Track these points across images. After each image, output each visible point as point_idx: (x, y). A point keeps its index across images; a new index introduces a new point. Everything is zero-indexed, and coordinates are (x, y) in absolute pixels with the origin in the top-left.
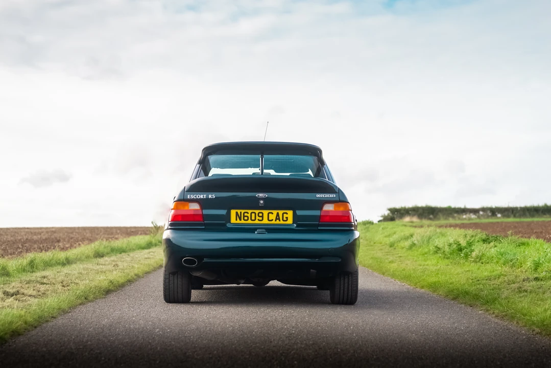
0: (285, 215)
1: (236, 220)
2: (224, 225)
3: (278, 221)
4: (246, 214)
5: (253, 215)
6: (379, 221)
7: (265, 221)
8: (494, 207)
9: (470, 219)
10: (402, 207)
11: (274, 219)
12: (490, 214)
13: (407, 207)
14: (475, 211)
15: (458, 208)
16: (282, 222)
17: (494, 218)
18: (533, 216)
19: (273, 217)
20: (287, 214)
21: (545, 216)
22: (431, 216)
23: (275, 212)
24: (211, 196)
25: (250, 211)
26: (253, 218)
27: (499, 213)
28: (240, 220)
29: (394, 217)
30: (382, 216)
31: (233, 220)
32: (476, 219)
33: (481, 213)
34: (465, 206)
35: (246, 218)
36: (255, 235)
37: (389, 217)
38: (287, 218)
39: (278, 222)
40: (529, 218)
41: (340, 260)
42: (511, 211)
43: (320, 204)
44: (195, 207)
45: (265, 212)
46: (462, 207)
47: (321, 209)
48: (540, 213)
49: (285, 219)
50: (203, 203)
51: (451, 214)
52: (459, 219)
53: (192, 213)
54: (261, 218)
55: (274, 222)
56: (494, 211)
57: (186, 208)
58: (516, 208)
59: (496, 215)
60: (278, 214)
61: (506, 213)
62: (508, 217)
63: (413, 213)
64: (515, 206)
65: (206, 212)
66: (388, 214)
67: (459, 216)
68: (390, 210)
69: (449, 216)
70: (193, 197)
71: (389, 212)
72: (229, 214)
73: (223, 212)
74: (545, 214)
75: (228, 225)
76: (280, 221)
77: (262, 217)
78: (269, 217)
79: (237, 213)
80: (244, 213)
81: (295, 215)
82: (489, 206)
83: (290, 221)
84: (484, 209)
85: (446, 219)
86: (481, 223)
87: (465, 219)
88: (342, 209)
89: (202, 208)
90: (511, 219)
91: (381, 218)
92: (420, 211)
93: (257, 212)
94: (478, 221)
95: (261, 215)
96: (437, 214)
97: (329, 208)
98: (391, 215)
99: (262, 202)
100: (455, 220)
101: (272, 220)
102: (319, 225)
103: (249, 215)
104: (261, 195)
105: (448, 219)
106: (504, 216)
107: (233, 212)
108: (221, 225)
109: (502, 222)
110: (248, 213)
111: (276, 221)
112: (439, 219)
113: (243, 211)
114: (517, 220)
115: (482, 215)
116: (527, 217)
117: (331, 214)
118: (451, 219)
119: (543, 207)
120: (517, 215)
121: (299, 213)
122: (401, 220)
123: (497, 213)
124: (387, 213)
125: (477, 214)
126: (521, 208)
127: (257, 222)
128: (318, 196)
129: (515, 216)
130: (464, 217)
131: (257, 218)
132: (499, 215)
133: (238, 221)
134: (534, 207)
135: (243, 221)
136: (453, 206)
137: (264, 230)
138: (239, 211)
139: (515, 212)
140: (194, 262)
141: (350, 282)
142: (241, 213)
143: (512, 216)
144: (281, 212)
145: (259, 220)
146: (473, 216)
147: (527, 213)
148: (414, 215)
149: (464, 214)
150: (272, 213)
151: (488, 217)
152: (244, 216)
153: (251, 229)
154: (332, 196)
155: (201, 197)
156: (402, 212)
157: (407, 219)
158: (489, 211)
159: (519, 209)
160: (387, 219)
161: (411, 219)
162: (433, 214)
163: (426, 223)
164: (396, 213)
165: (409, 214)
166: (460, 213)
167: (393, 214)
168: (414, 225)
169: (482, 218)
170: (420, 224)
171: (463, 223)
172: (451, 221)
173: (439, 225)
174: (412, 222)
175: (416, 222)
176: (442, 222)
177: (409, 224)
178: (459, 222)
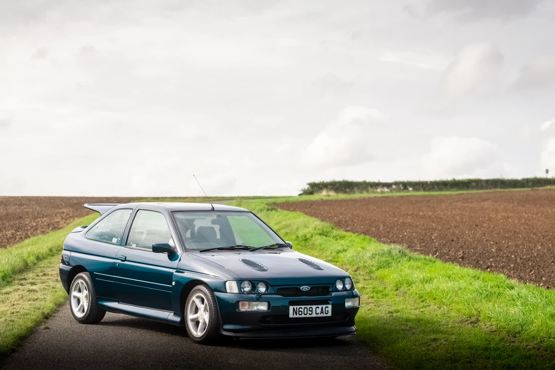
6: (299, 195)
8: (406, 181)
9: (382, 192)
12: (402, 188)
13: (325, 182)
14: (388, 185)
15: (372, 183)
17: (405, 191)
18: (440, 190)
21: (453, 190)
22: (348, 190)
27: (410, 187)
29: (313, 191)
30: (302, 190)
32: (388, 192)
33: (394, 187)
34: (379, 181)
37: (309, 191)
40: (438, 191)
42: (421, 185)
46: (377, 181)
48: (449, 186)
51: (365, 188)
52: (373, 192)
56: (405, 185)
58: (426, 183)
59: (408, 189)
61: (417, 187)
62: (418, 190)
63: (331, 187)
66: (308, 188)
67: (372, 190)
68: (309, 184)
69: (363, 190)
71: (308, 186)
74: (452, 188)
82: (402, 180)
84: (396, 183)
85: (361, 192)
86: (393, 197)
87: (379, 192)
90: (421, 193)
91: (302, 192)
92: (337, 185)
94: (390, 194)
96: (353, 188)
100: (369, 193)
105: (363, 193)
106: (415, 190)
109: (412, 196)
112: (354, 193)
114: (427, 193)
115: (394, 189)
116: (436, 191)
118: (365, 192)
119: (451, 181)
120: (427, 188)
122: (319, 194)
123: (408, 187)
124: (307, 187)
125: (390, 188)
126: (431, 182)
129: (424, 190)
132: (411, 189)
134: (443, 181)
136: (368, 181)
139: (424, 186)
143: (422, 189)
146: (386, 190)
147: (436, 187)
148: (331, 189)
149: (378, 187)
151: (399, 190)
156: (321, 186)
157: (324, 193)
158: (401, 185)
159: (429, 183)
160: (306, 192)
161: (327, 192)
162: (349, 188)
163: (342, 196)
164: (315, 187)
165: (327, 188)
166: (374, 187)
167: (312, 188)
168: (330, 198)
169: (394, 191)
170: (336, 198)
171: (375, 197)
172: (365, 195)
173: (353, 198)
174: (329, 196)
175: (333, 195)
176: (357, 195)
177: (325, 198)
178: (372, 195)
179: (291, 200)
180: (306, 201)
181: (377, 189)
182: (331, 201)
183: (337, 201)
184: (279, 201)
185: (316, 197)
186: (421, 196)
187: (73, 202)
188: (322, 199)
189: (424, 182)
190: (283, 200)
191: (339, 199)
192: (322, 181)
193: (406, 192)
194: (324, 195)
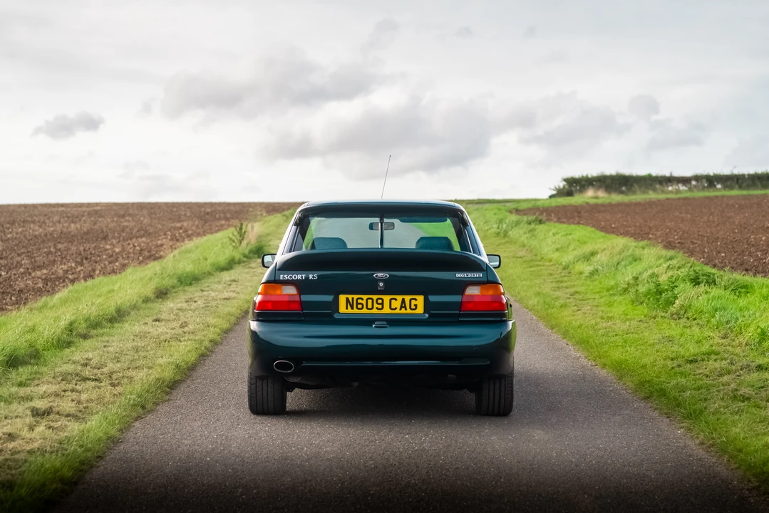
0: (413, 302)
1: (347, 308)
2: (331, 315)
3: (403, 309)
4: (360, 301)
5: (370, 301)
6: (551, 197)
7: (386, 310)
8: (712, 174)
9: (678, 191)
10: (583, 177)
11: (399, 307)
12: (706, 185)
13: (590, 176)
14: (685, 181)
15: (661, 177)
16: (409, 311)
17: (711, 190)
18: (766, 187)
19: (396, 304)
20: (416, 300)
22: (624, 188)
23: (399, 298)
24: (313, 276)
25: (365, 297)
26: (370, 306)
27: (718, 183)
28: (352, 308)
29: (571, 190)
30: (556, 190)
31: (343, 308)
32: (686, 191)
33: (694, 183)
34: (671, 174)
35: (360, 306)
36: (372, 330)
37: (565, 191)
38: (416, 305)
39: (403, 311)
40: (761, 190)
41: (489, 362)
42: (735, 180)
43: (461, 286)
44: (291, 290)
45: (387, 298)
46: (668, 175)
47: (462, 292)
49: (413, 307)
50: (302, 287)
51: (651, 185)
52: (663, 192)
53: (287, 299)
54: (380, 306)
55: (397, 311)
56: (711, 180)
57: (278, 292)
58: (743, 176)
59: (715, 186)
60: (403, 300)
61: (729, 183)
62: (731, 188)
63: (598, 184)
64: (741, 173)
65: (305, 298)
66: (564, 186)
67: (661, 188)
68: (566, 180)
69: (648, 189)
70: (287, 277)
71: (565, 183)
72: (336, 301)
73: (329, 298)
75: (336, 316)
76: (406, 309)
77: (382, 304)
78: (392, 305)
79: (347, 299)
80: (358, 299)
81: (426, 302)
82: (705, 173)
83: (420, 310)
84: (697, 178)
85: (644, 192)
86: (694, 199)
87: (671, 192)
88: (491, 292)
89: (300, 292)
90: (736, 192)
91: (554, 192)
92: (608, 181)
93: (375, 297)
94: (688, 195)
95: (380, 301)
96: (632, 185)
97: (473, 291)
98: (567, 187)
99: (381, 284)
100: (658, 193)
101: (396, 309)
102: (459, 315)
103: (364, 302)
104: (380, 275)
105: (647, 193)
106: (725, 187)
107: (342, 298)
108: (326, 315)
109: (723, 197)
110: (362, 299)
111: (401, 309)
112: (634, 193)
113: (356, 297)
114: (745, 192)
115: (695, 186)
116: (758, 189)
117: (476, 300)
118: (651, 192)
120: (744, 185)
121: (432, 298)
122: (581, 195)
123: (716, 183)
124: (562, 184)
125: (689, 185)
126: (749, 175)
127: (375, 311)
128: (459, 275)
129: (741, 188)
130: (670, 188)
131: (376, 305)
132: (719, 186)
133: (350, 310)
135: (355, 311)
136: (654, 174)
137: (385, 323)
138: (350, 297)
139: (740, 181)
140: (289, 367)
141: (503, 388)
142: (353, 299)
143: (737, 186)
144: (407, 298)
145: (377, 308)
146: (682, 187)
147: (758, 183)
148: (599, 188)
149: (669, 184)
150: (396, 299)
151: (704, 188)
152: (357, 304)
153: (366, 321)
154: (477, 275)
155: (299, 277)
156: (583, 183)
157: (590, 193)
158: (704, 180)
159: (746, 176)
160: (561, 193)
161: (595, 192)
162: (626, 185)
163: (616, 198)
164: (575, 185)
165: (593, 185)
166: (664, 184)
167: (570, 186)
168: (600, 201)
169: (695, 190)
170: (608, 201)
171: (668, 199)
172: (652, 196)
173: (634, 201)
174: (596, 198)
175: (602, 196)
176: (638, 197)
177: (593, 201)
178: (662, 196)
179: (539, 203)
180: (564, 206)
181: (668, 187)
182: (602, 205)
183: (610, 205)
184: (523, 206)
185: (577, 200)
186: (737, 197)
187: (204, 211)
188: (587, 203)
189: (739, 175)
190: (530, 205)
191: (613, 202)
192: (585, 175)
193: (714, 191)
194: (590, 195)
